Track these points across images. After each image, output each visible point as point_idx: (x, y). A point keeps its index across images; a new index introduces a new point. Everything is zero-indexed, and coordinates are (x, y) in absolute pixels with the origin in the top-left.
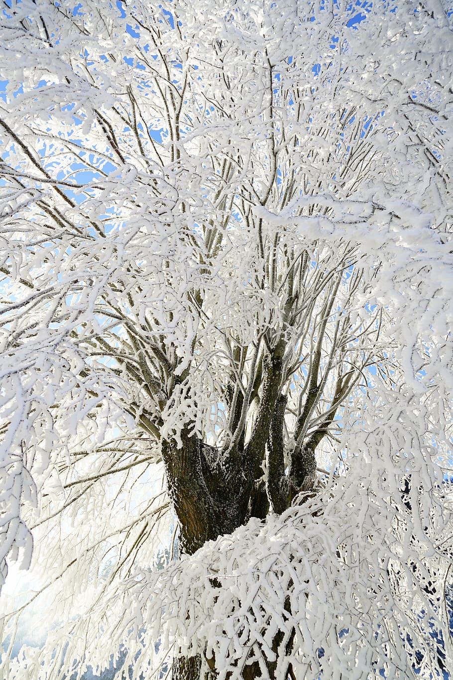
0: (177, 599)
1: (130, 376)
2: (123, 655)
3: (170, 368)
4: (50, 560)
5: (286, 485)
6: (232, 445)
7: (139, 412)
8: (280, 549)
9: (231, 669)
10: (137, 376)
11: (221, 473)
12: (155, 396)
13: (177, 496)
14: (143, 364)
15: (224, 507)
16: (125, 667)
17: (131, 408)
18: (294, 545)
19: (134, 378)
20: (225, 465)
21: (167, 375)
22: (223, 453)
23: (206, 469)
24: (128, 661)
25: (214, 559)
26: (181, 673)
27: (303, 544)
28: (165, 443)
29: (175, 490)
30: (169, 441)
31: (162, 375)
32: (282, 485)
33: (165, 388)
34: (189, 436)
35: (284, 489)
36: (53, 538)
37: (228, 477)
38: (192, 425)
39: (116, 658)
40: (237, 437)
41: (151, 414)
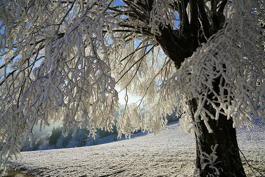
0: (178, 84)
1: (133, 18)
2: (176, 108)
3: (145, 7)
4: (141, 90)
5: (212, 31)
6: (183, 25)
7: (141, 30)
8: (208, 53)
9: (203, 97)
10: (135, 17)
11: (183, 38)
12: (145, 21)
13: (168, 53)
14: (134, 10)
15: (188, 50)
16: (178, 111)
17: (138, 29)
18: (214, 49)
19: (134, 18)
20: (183, 34)
21: (145, 10)
22: (181, 30)
23: (176, 39)
24: (178, 109)
25: (186, 67)
26: (191, 105)
27: (218, 47)
28: (156, 36)
29: (167, 51)
30: (157, 35)
31: (144, 11)
32: (211, 32)
33: (147, 16)
34: (162, 29)
35: (212, 33)
36: (138, 84)
37: (186, 38)
38: (162, 24)
39: (174, 109)
40: (184, 21)
41: (146, 28)
